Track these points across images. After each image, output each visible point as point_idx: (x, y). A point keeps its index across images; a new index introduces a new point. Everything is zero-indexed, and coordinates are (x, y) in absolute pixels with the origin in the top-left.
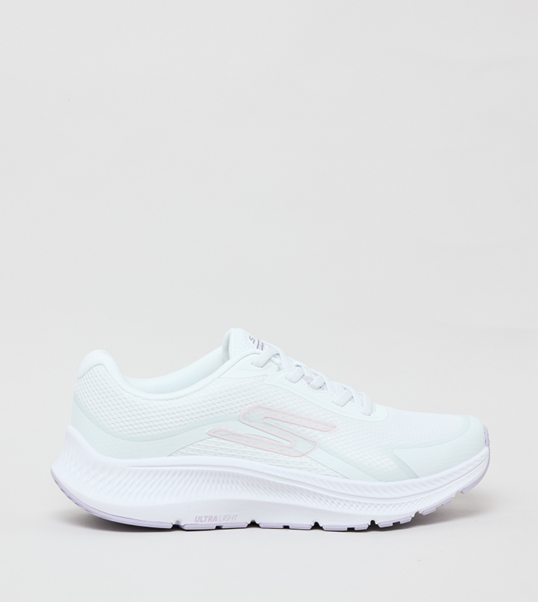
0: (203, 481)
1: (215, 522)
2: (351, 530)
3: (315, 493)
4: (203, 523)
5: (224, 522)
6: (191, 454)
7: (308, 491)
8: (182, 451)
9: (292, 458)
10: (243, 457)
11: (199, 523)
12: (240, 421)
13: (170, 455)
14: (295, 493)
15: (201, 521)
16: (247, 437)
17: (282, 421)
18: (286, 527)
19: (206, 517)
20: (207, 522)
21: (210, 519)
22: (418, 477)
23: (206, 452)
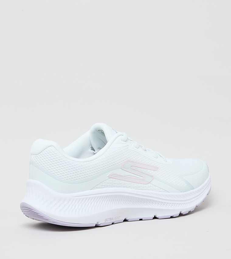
0: (107, 200)
1: (112, 221)
2: (172, 217)
3: (156, 201)
4: (108, 222)
5: (115, 220)
6: (101, 188)
7: (153, 200)
8: (97, 186)
9: (145, 185)
10: (124, 187)
11: (106, 222)
12: (122, 169)
13: (92, 189)
14: (147, 202)
15: (107, 221)
16: (125, 177)
17: (138, 167)
18: (141, 220)
19: (109, 219)
20: (109, 221)
21: (110, 220)
22: (194, 189)
23: (107, 186)
